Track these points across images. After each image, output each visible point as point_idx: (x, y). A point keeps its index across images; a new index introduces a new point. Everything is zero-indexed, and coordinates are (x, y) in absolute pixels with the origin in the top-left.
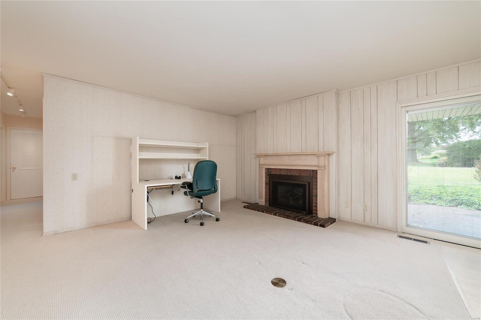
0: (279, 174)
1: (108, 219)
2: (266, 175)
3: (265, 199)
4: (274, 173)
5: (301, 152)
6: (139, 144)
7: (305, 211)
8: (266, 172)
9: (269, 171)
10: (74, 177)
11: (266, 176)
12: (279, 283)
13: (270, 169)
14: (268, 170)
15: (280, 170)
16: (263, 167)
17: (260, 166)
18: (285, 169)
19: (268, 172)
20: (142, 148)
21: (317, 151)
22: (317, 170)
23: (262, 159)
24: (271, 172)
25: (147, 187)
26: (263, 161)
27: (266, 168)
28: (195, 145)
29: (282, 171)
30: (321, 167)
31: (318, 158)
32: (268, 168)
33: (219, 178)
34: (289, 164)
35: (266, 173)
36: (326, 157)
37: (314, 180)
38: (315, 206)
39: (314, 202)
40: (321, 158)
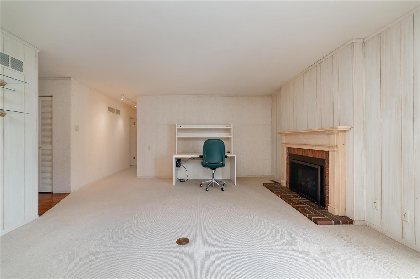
0: (296, 154)
1: (165, 175)
2: (287, 155)
3: (287, 180)
4: (293, 153)
6: (177, 128)
7: (317, 201)
8: (288, 152)
10: (149, 148)
12: (183, 241)
14: (289, 149)
15: (298, 149)
16: (285, 146)
18: (301, 149)
20: (179, 130)
22: (329, 151)
24: (290, 152)
25: (175, 157)
27: (287, 148)
28: (224, 127)
30: (332, 148)
31: (329, 135)
33: (235, 155)
34: (303, 143)
36: (337, 135)
37: (327, 164)
38: (328, 197)
39: (327, 192)
40: (332, 137)
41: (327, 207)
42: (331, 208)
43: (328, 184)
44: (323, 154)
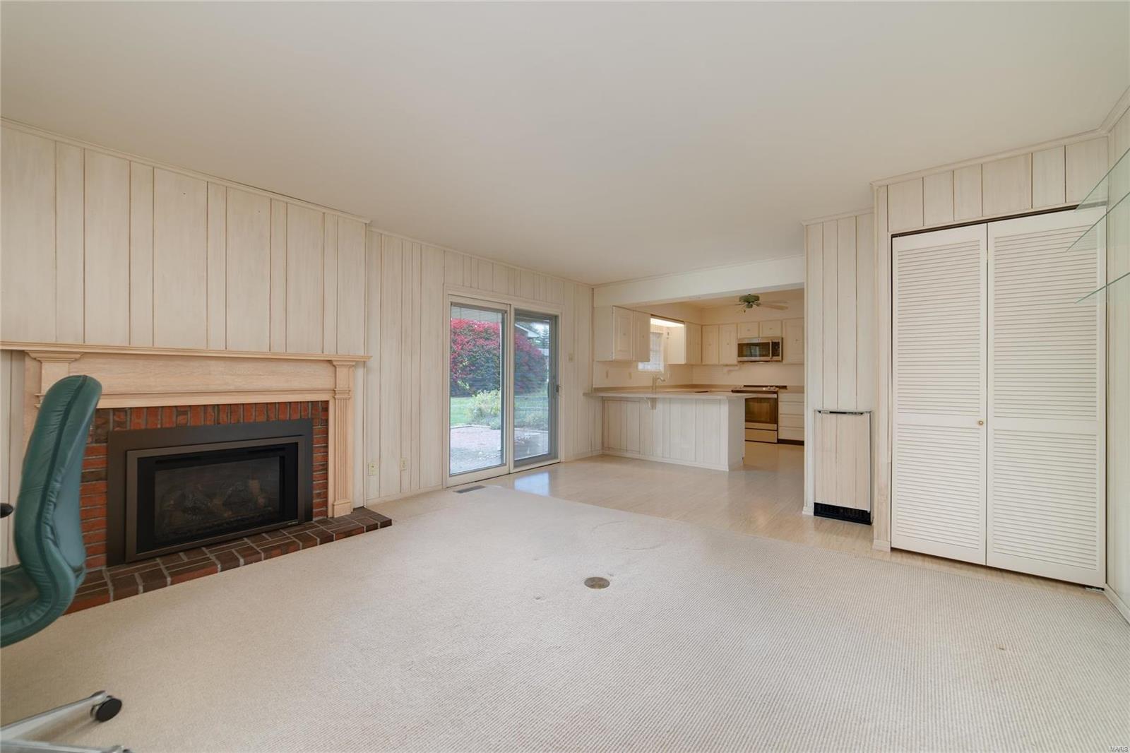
4: (144, 427)
7: (296, 517)
9: (107, 423)
21: (320, 352)
22: (327, 402)
30: (339, 394)
31: (332, 369)
36: (351, 369)
37: (318, 428)
38: (319, 495)
39: (318, 484)
40: (342, 373)
41: (316, 516)
42: (340, 507)
43: (321, 468)
44: (306, 410)
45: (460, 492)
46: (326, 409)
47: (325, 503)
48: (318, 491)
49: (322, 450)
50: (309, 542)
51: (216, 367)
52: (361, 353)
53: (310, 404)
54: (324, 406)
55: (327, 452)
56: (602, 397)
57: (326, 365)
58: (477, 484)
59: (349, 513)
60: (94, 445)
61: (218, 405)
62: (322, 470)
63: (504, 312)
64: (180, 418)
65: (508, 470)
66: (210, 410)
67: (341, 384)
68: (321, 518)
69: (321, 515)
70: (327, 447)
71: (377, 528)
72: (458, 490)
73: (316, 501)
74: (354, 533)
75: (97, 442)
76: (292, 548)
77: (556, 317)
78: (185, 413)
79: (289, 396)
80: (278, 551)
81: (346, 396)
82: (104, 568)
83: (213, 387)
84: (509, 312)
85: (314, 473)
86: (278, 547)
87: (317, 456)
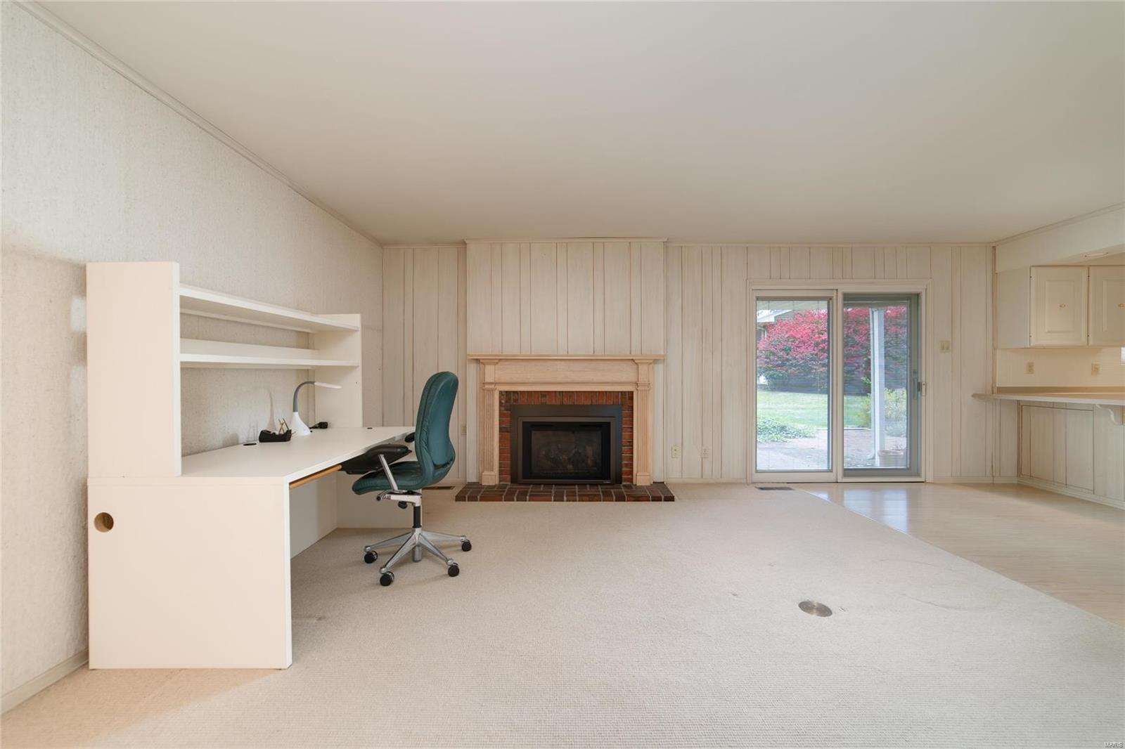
2: (503, 409)
3: (500, 467)
5: (592, 353)
7: (608, 478)
8: (503, 401)
9: (510, 400)
11: (500, 410)
13: (515, 392)
14: (507, 395)
15: (544, 394)
16: (493, 390)
17: (486, 386)
18: (556, 392)
19: (506, 402)
21: (628, 353)
22: (632, 392)
23: (489, 369)
24: (516, 400)
26: (491, 373)
27: (501, 392)
29: (547, 397)
30: (641, 386)
31: (636, 366)
32: (506, 392)
34: (568, 380)
35: (500, 402)
36: (651, 365)
37: (626, 412)
38: (626, 465)
39: (625, 457)
40: (643, 368)
41: (624, 481)
42: (642, 479)
43: (628, 444)
44: (617, 397)
45: (762, 489)
46: (631, 398)
47: (631, 473)
48: (626, 462)
49: (629, 430)
50: (607, 497)
51: (561, 365)
52: (662, 353)
53: (620, 394)
54: (630, 395)
55: (632, 432)
56: (1018, 401)
57: (630, 363)
58: (787, 485)
59: (648, 484)
60: (506, 412)
61: (562, 392)
62: (630, 446)
63: (829, 299)
64: (543, 399)
65: (834, 477)
66: (558, 394)
67: (643, 379)
68: (628, 483)
69: (628, 481)
70: (632, 428)
71: (661, 501)
72: (760, 486)
73: (624, 469)
74: (641, 499)
75: (507, 410)
76: (596, 498)
77: (918, 295)
78: (545, 396)
79: (603, 387)
80: (587, 498)
81: (646, 388)
82: (509, 483)
83: (559, 380)
84: (835, 298)
85: (623, 448)
86: (588, 495)
87: (625, 434)
